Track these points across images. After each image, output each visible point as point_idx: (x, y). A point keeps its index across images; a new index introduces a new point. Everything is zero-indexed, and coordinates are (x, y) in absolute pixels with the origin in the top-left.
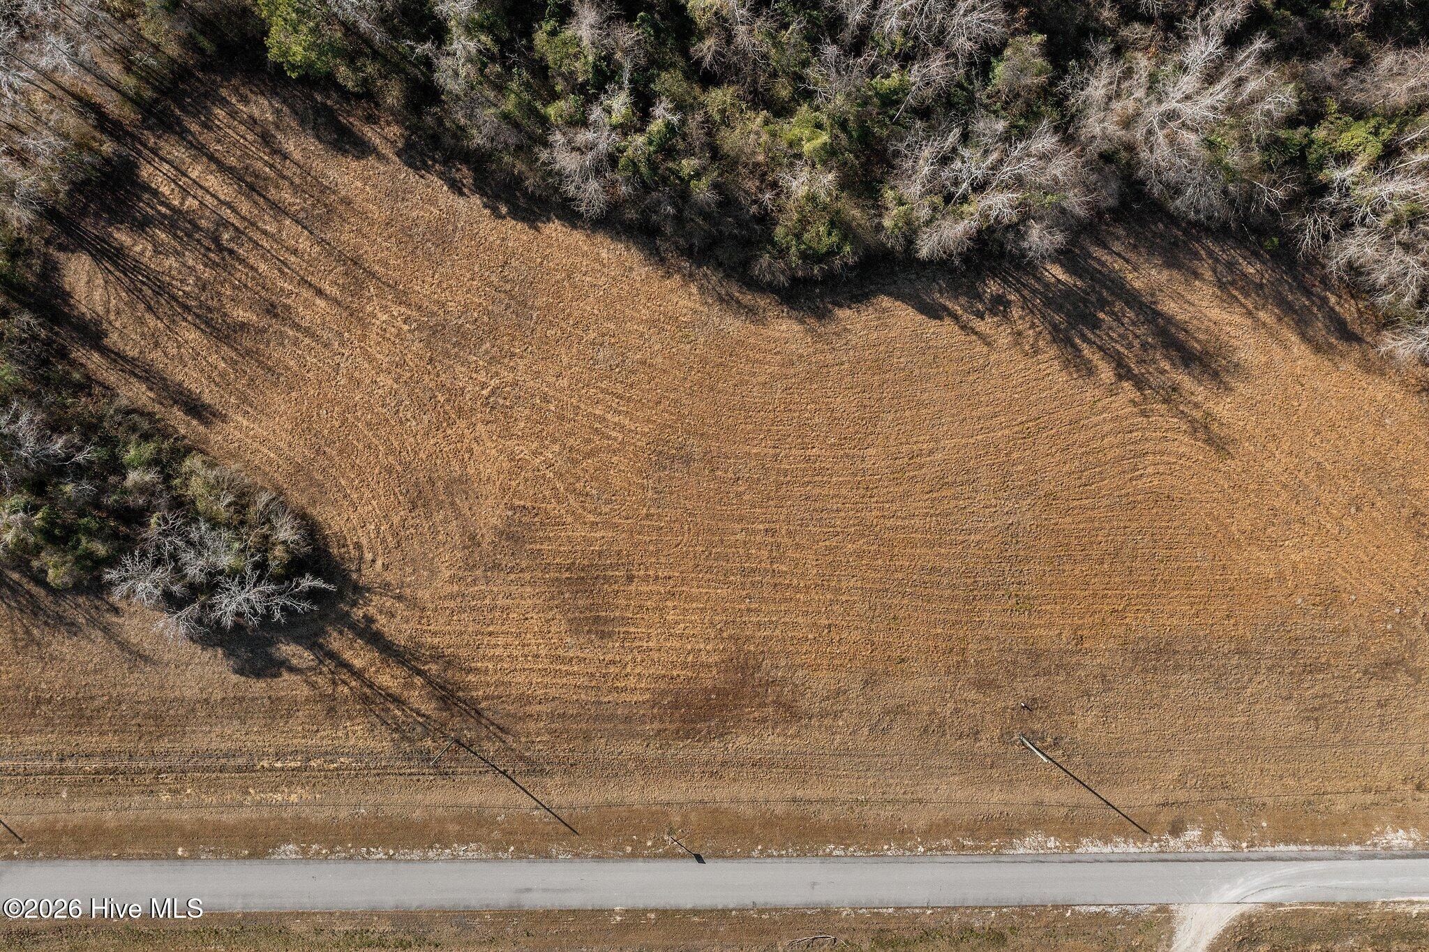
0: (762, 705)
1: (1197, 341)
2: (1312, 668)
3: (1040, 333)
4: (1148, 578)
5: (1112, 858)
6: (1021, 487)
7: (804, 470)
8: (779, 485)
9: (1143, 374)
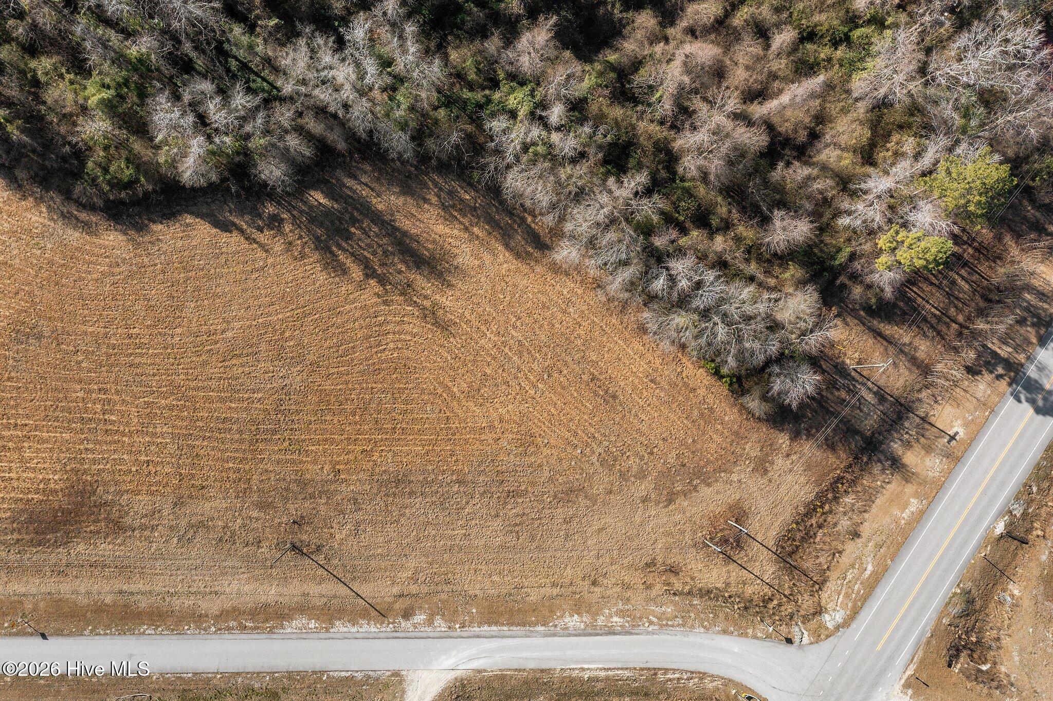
0: (97, 521)
1: (427, 250)
2: (513, 494)
3: (306, 243)
4: (389, 426)
5: (358, 635)
6: (292, 358)
7: (129, 345)
8: (109, 356)
9: (384, 274)
